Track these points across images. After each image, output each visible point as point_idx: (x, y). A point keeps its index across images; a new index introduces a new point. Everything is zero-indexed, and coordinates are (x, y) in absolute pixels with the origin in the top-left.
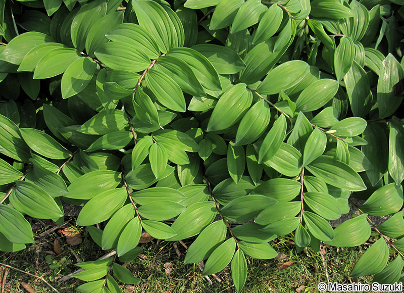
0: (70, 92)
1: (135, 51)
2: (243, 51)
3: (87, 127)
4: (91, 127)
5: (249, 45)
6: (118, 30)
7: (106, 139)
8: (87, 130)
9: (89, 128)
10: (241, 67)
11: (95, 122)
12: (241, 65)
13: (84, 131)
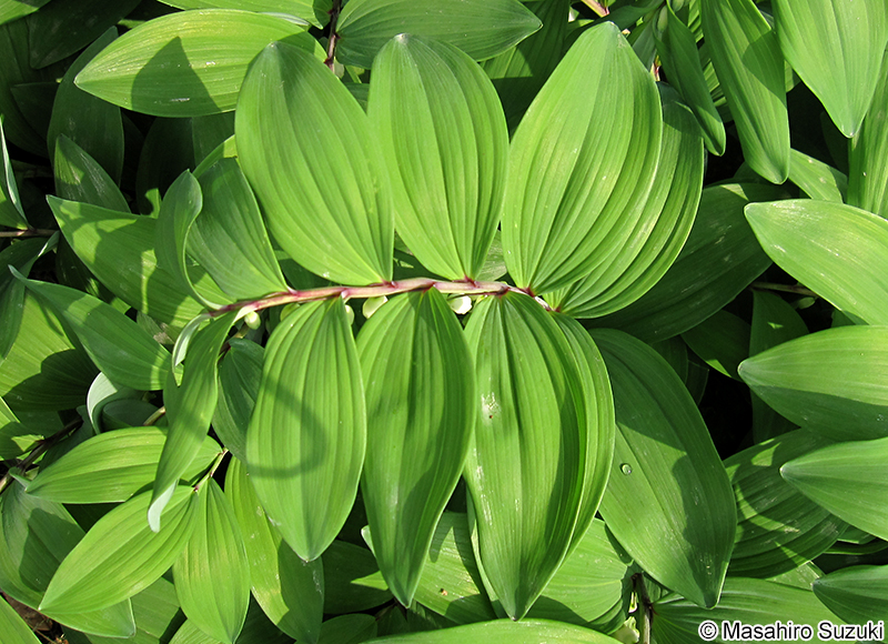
0: (118, 82)
1: (370, 191)
2: (777, 526)
3: (88, 217)
4: (100, 231)
5: (817, 528)
6: (441, 63)
7: (88, 309)
8: (76, 225)
9: (89, 228)
10: (696, 588)
11: (121, 229)
12: (705, 582)
13: (65, 217)
